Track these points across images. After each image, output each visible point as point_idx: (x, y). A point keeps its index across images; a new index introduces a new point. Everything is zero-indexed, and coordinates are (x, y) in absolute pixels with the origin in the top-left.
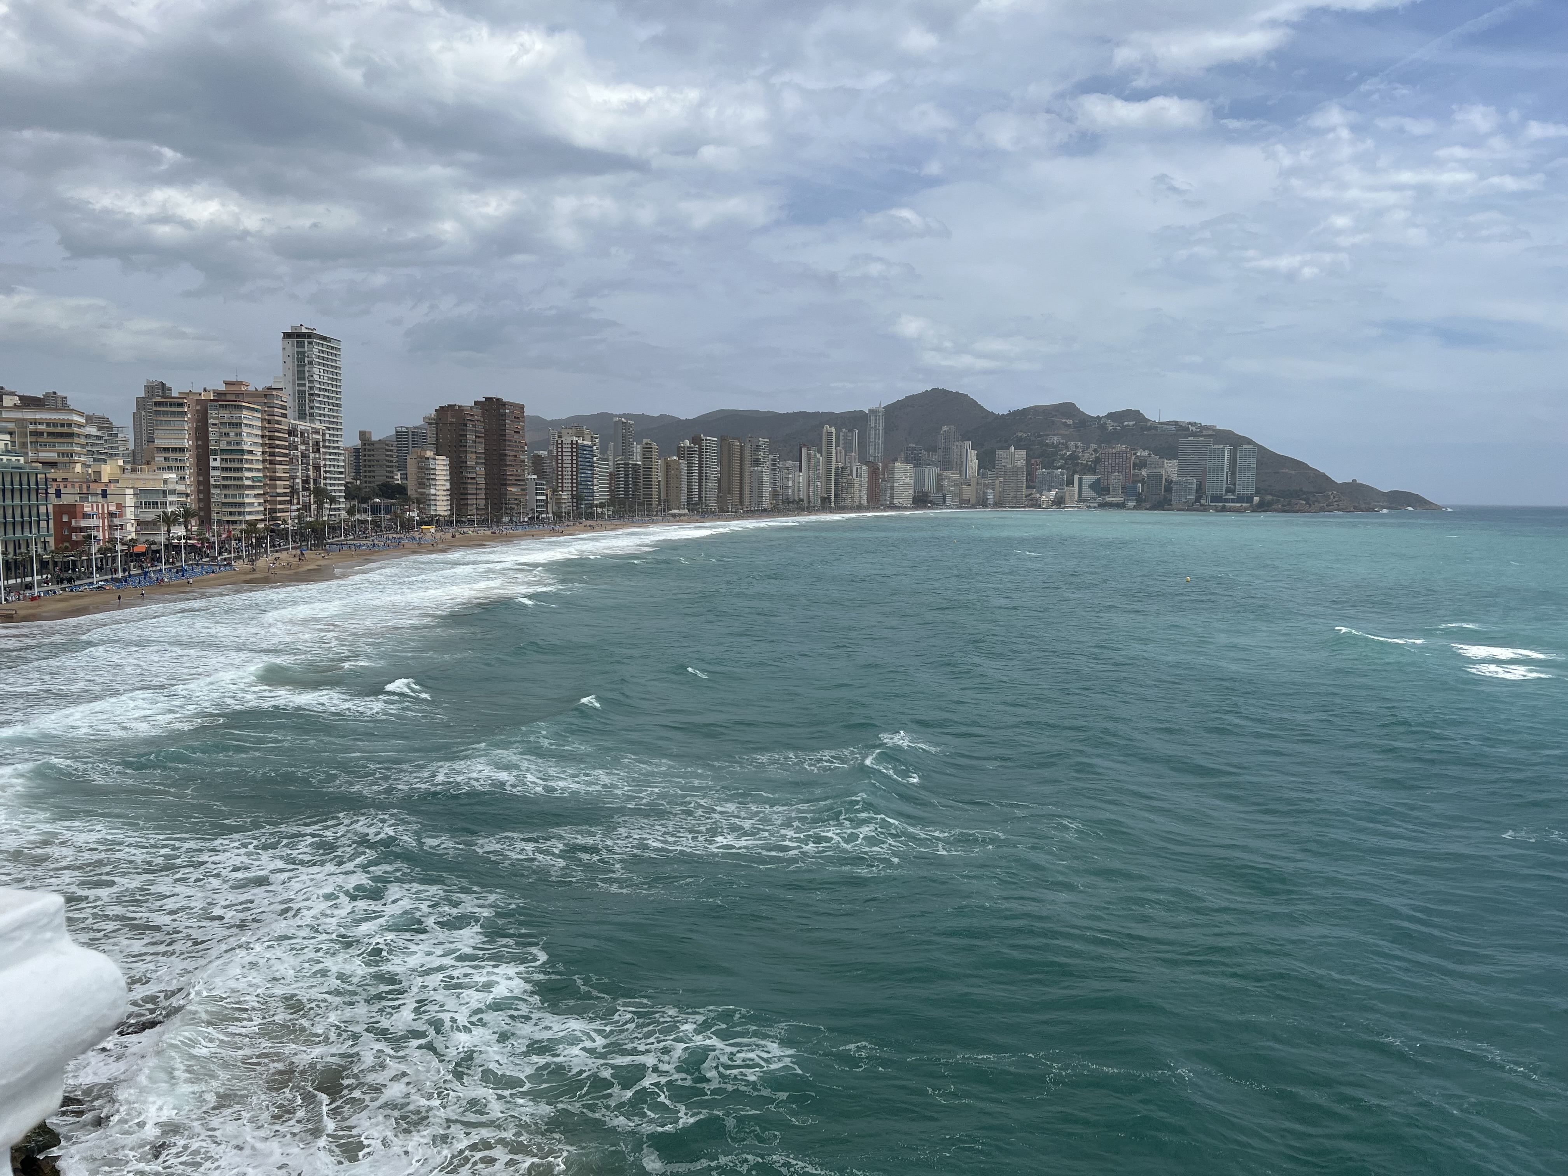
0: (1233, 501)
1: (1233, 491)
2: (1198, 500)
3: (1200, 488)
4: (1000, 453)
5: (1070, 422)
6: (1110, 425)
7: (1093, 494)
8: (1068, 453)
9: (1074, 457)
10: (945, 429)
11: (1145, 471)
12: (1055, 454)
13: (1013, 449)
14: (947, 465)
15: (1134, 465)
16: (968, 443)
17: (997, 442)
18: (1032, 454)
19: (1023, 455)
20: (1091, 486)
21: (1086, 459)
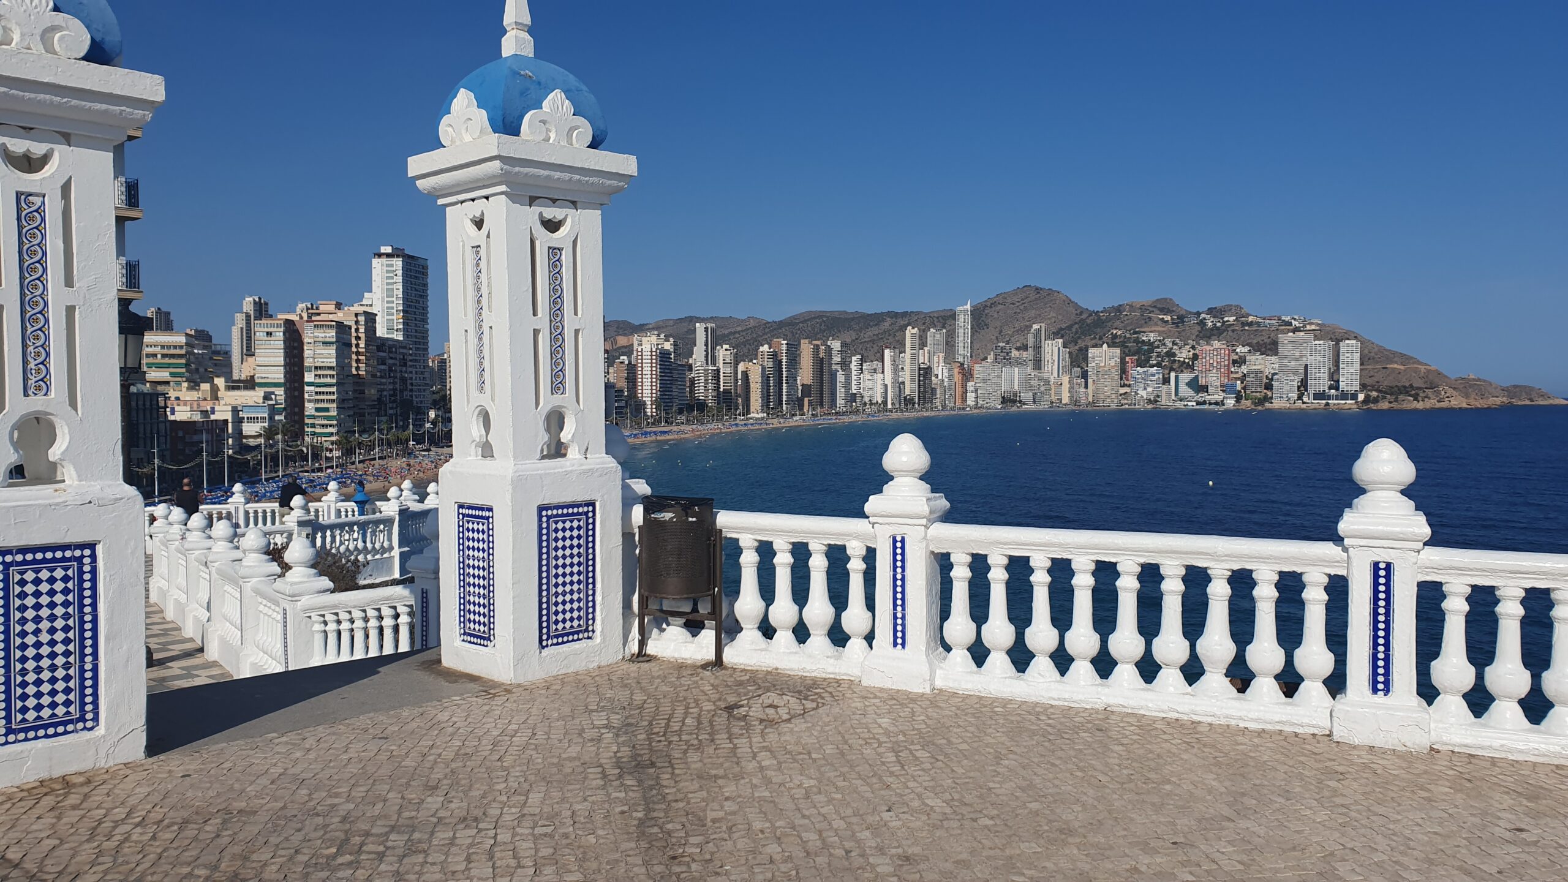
0: (1337, 398)
1: (1336, 388)
2: (1300, 397)
3: (1302, 386)
5: (1168, 318)
6: (1210, 322)
7: (1191, 393)
8: (1165, 351)
9: (1170, 354)
10: (1036, 326)
11: (1244, 369)
12: (1151, 351)
13: (1105, 345)
14: (1038, 364)
15: (1234, 362)
16: (1060, 341)
17: (1092, 339)
18: (1127, 351)
19: (1118, 351)
20: (1189, 384)
21: (1183, 355)
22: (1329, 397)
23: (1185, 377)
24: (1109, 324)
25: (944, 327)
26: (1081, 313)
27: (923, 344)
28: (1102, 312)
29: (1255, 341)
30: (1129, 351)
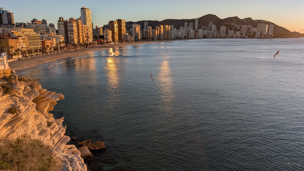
0: (268, 36)
1: (268, 34)
2: (261, 36)
3: (261, 34)
4: (221, 27)
5: (236, 20)
6: (245, 21)
8: (235, 27)
10: (210, 22)
11: (250, 30)
12: (232, 27)
13: (223, 26)
14: (211, 30)
15: (248, 29)
16: (215, 25)
17: (221, 25)
19: (225, 27)
20: (239, 34)
21: (238, 28)
22: (266, 36)
23: (239, 32)
24: (225, 22)
25: (193, 23)
26: (220, 20)
27: (188, 26)
28: (224, 19)
29: (253, 25)
30: (228, 27)
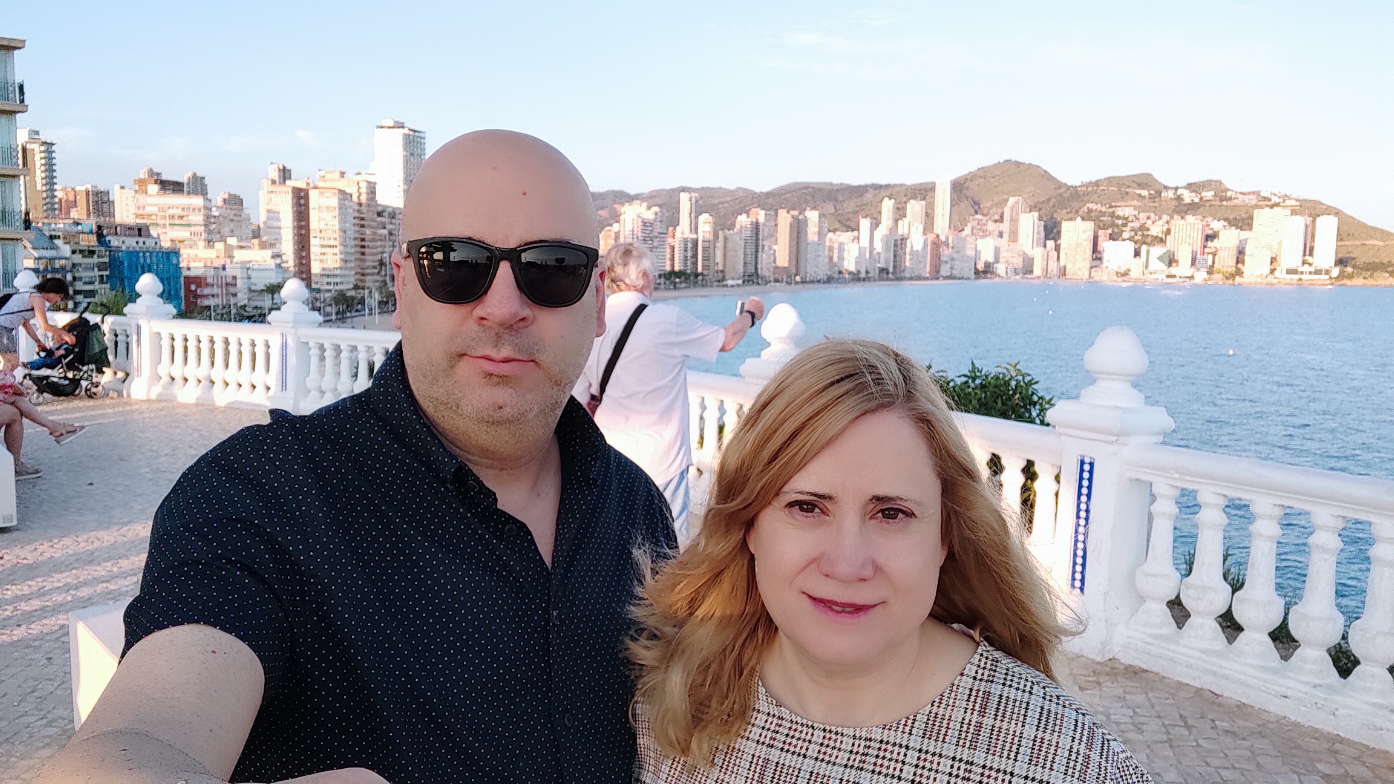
0: (1310, 273)
1: (1310, 264)
2: (1272, 272)
3: (1274, 261)
4: (1066, 225)
5: (1145, 193)
6: (1188, 197)
7: (1162, 266)
8: (1138, 225)
9: (1143, 228)
10: (1012, 200)
11: (1217, 244)
12: (1125, 225)
13: (1079, 219)
14: (1013, 236)
15: (1209, 237)
16: (1036, 214)
17: (1068, 213)
18: (1101, 225)
19: (1090, 225)
20: (1160, 258)
21: (1156, 230)
22: (1302, 273)
23: (1157, 251)
24: (1086, 198)
25: (924, 199)
26: (1060, 187)
27: (900, 214)
28: (1080, 186)
29: (1231, 217)
30: (1104, 225)
